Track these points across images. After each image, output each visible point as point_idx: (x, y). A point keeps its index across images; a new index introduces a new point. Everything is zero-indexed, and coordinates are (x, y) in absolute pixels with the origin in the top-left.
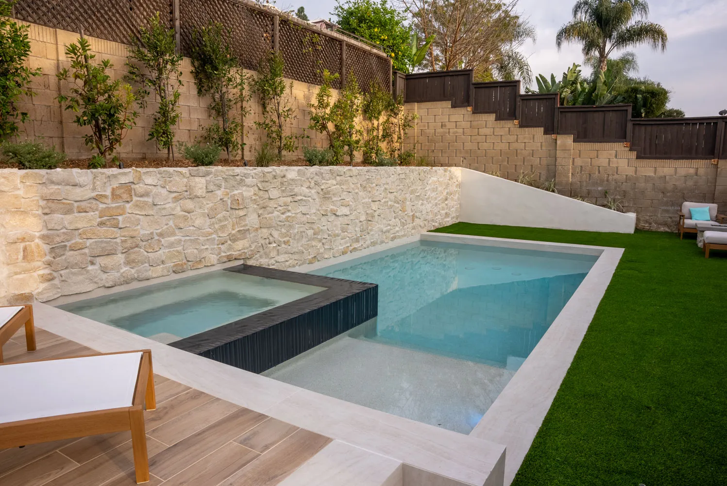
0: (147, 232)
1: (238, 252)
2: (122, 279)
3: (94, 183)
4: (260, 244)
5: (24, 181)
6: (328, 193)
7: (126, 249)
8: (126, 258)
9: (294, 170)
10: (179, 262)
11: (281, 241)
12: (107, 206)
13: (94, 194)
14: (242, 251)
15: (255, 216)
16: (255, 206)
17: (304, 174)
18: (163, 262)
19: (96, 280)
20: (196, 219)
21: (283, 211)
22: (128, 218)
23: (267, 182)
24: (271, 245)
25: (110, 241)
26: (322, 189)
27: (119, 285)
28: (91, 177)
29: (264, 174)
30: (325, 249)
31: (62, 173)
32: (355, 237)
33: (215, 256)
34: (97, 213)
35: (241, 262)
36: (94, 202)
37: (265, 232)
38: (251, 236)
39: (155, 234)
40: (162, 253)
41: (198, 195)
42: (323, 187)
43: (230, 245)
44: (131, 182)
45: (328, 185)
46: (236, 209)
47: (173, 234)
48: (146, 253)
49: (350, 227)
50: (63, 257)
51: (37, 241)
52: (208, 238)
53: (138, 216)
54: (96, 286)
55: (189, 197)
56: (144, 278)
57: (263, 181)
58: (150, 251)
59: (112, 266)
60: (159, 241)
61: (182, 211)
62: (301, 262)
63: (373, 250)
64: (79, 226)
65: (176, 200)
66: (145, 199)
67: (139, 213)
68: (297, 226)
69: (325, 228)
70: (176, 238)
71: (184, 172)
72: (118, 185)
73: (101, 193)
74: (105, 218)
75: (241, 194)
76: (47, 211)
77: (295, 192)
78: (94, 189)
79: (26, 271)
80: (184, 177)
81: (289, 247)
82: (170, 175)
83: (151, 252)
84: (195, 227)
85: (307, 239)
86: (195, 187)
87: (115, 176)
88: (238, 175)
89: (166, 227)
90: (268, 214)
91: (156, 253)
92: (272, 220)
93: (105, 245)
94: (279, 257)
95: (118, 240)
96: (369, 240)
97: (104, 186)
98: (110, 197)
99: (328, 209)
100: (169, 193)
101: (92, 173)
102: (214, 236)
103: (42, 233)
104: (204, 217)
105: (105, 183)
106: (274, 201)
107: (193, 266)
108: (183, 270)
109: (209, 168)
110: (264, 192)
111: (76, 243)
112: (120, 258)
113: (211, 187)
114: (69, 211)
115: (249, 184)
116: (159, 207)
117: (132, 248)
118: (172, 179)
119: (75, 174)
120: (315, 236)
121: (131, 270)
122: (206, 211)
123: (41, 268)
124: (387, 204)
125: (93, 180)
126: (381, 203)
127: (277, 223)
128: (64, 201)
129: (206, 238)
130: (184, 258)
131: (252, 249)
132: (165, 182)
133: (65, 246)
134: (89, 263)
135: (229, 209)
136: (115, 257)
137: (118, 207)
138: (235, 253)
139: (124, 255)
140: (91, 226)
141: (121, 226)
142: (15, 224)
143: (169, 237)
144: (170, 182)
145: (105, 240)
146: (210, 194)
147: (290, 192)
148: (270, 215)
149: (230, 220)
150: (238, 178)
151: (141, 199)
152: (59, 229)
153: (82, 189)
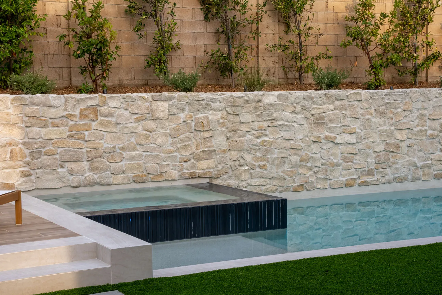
0: (109, 146)
1: (202, 171)
2: (86, 182)
3: (66, 105)
4: (228, 166)
5: (13, 103)
6: (322, 118)
7: (90, 157)
8: (90, 165)
9: (272, 95)
10: (139, 174)
11: (254, 165)
12: (75, 123)
13: (65, 114)
14: (207, 170)
15: (223, 138)
16: (223, 129)
17: (287, 98)
18: (123, 172)
19: (64, 180)
20: (157, 138)
21: (257, 135)
22: (93, 133)
23: (237, 106)
24: (243, 168)
25: (77, 151)
26: (313, 115)
27: (83, 186)
28: (63, 100)
29: (234, 99)
30: (317, 178)
31: (41, 97)
32: (366, 169)
33: (177, 172)
34: (67, 128)
35: (207, 180)
36: (65, 119)
37: (235, 154)
38: (218, 157)
39: (117, 148)
40: (124, 164)
41: (160, 117)
42: (313, 112)
43: (193, 163)
44: (97, 105)
45: (322, 111)
46: (201, 131)
47: (134, 149)
48: (108, 163)
49: (357, 157)
50: (39, 160)
51: (20, 146)
52: (170, 155)
53: (102, 132)
54: (64, 185)
55: (151, 118)
56: (106, 184)
57: (233, 106)
58: (112, 161)
59: (77, 170)
60: (121, 154)
61: (144, 130)
62: (283, 189)
63: (398, 187)
64: (52, 137)
65: (138, 120)
66: (110, 119)
67: (103, 130)
68: (276, 151)
69: (318, 155)
70: (137, 152)
71: (146, 97)
72: (85, 107)
73: (71, 113)
74: (74, 132)
75: (207, 117)
76: (28, 125)
77: (274, 116)
78: (65, 109)
79: (10, 167)
80: (146, 101)
81: (266, 172)
82: (133, 100)
83: (113, 163)
84: (156, 144)
85: (291, 166)
86: (157, 110)
87: (83, 100)
88: (203, 100)
89: (128, 142)
90: (239, 137)
91: (118, 163)
92: (243, 143)
93: (73, 153)
94: (252, 180)
95: (84, 151)
96: (390, 174)
97: (74, 108)
98: (79, 116)
99: (322, 136)
100: (132, 114)
101: (64, 97)
102: (175, 154)
103: (24, 140)
104: (166, 136)
105: (75, 105)
106: (245, 125)
107: (153, 178)
108: (143, 181)
109: (173, 94)
110: (234, 116)
111: (50, 150)
112: (85, 165)
113: (174, 111)
114: (45, 126)
115: (215, 108)
116: (121, 126)
117: (96, 158)
118: (134, 103)
119: (50, 98)
120: (303, 163)
121: (94, 175)
122: (168, 131)
123: (22, 166)
124: (426, 133)
125: (65, 103)
126: (413, 132)
127: (249, 147)
128: (41, 118)
129: (168, 155)
130: (145, 171)
131: (218, 169)
132: (128, 105)
133: (41, 151)
134: (59, 166)
135: (193, 131)
136: (81, 164)
137: (85, 124)
138: (199, 172)
139: (89, 163)
140: (62, 138)
141: (86, 139)
142: (5, 133)
143: (130, 151)
144: (133, 105)
145: (73, 149)
146: (173, 117)
147: (267, 116)
148: (241, 138)
149: (194, 141)
150: (203, 102)
151: (105, 119)
152: (37, 138)
153: (56, 109)
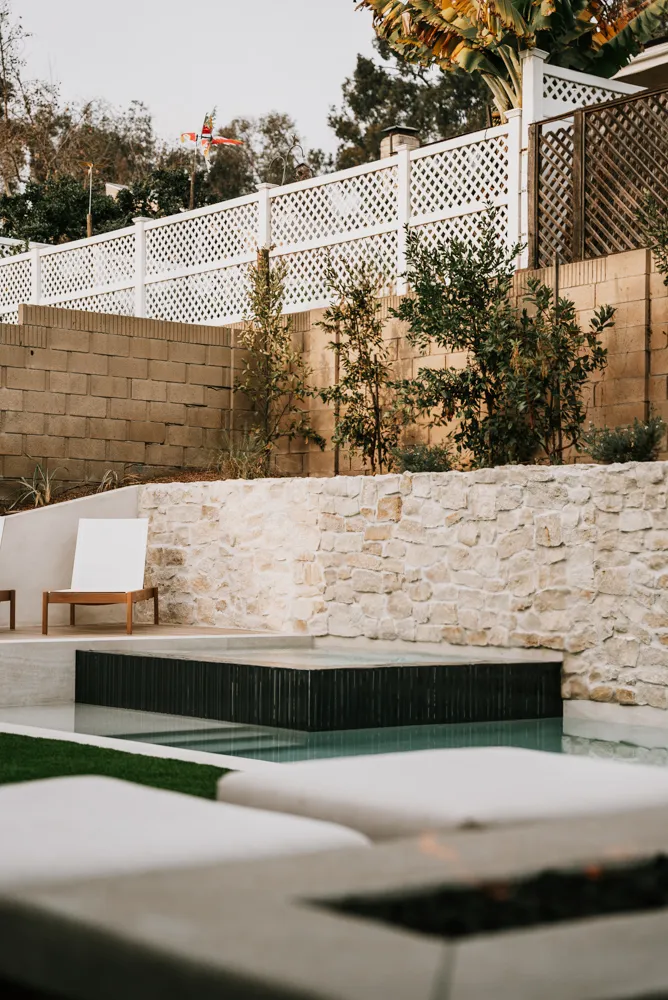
0: (412, 569)
1: (547, 634)
2: (382, 632)
3: (363, 494)
7: (388, 588)
8: (388, 602)
10: (452, 626)
11: (646, 633)
12: (373, 524)
13: (361, 509)
14: (556, 634)
15: (588, 565)
16: (588, 545)
18: (429, 620)
19: (358, 624)
20: (479, 558)
21: (653, 562)
22: (393, 544)
23: (614, 493)
24: (623, 637)
25: (372, 574)
27: (380, 639)
28: (361, 485)
33: (506, 630)
34: (362, 533)
36: (361, 518)
37: (608, 604)
38: (575, 606)
39: (422, 573)
40: (430, 606)
41: (482, 515)
43: (533, 614)
44: (398, 493)
46: (546, 547)
47: (445, 578)
50: (334, 586)
51: (315, 561)
52: (497, 594)
53: (404, 543)
54: (358, 632)
55: (471, 518)
56: (408, 639)
57: (605, 493)
58: (415, 598)
59: (373, 608)
60: (429, 586)
61: (459, 541)
64: (347, 549)
65: (451, 522)
66: (414, 518)
67: (405, 538)
70: (449, 585)
72: (384, 497)
73: (368, 507)
74: (370, 542)
75: (555, 518)
76: (323, 526)
78: (362, 501)
79: (305, 595)
82: (445, 482)
83: (417, 601)
84: (477, 571)
86: (478, 501)
87: (381, 484)
88: (552, 480)
89: (437, 564)
90: (617, 565)
91: (423, 603)
92: (623, 578)
93: (368, 578)
94: (644, 670)
95: (381, 575)
97: (372, 498)
98: (377, 512)
100: (444, 510)
101: (362, 480)
102: (505, 592)
103: (318, 552)
104: (491, 555)
105: (373, 493)
106: (628, 536)
107: (471, 639)
108: (457, 641)
110: (611, 515)
111: (344, 571)
112: (383, 600)
113: (506, 505)
114: (340, 529)
115: (574, 498)
116: (429, 531)
117: (395, 589)
118: (447, 488)
121: (393, 620)
122: (495, 545)
123: (316, 594)
125: (363, 490)
127: (636, 588)
128: (337, 516)
129: (492, 594)
130: (459, 622)
131: (576, 633)
132: (440, 493)
133: (334, 573)
134: (353, 599)
135: (534, 546)
136: (376, 597)
138: (542, 635)
139: (387, 597)
140: (356, 551)
141: (384, 554)
143: (441, 582)
144: (445, 493)
145: (367, 571)
146: (503, 515)
148: (621, 568)
149: (536, 568)
150: (551, 485)
151: (410, 518)
152: (330, 549)
153: (352, 501)
